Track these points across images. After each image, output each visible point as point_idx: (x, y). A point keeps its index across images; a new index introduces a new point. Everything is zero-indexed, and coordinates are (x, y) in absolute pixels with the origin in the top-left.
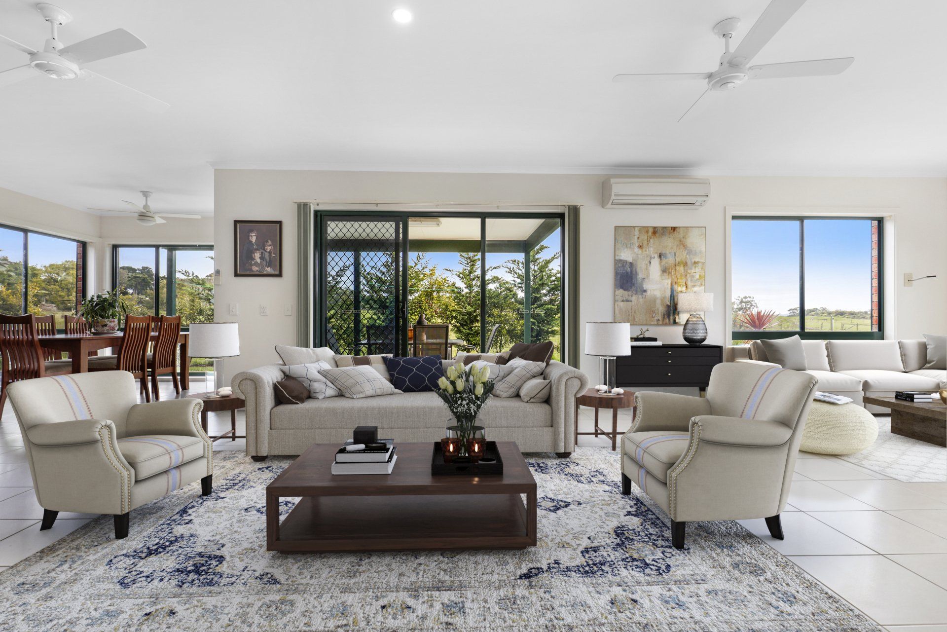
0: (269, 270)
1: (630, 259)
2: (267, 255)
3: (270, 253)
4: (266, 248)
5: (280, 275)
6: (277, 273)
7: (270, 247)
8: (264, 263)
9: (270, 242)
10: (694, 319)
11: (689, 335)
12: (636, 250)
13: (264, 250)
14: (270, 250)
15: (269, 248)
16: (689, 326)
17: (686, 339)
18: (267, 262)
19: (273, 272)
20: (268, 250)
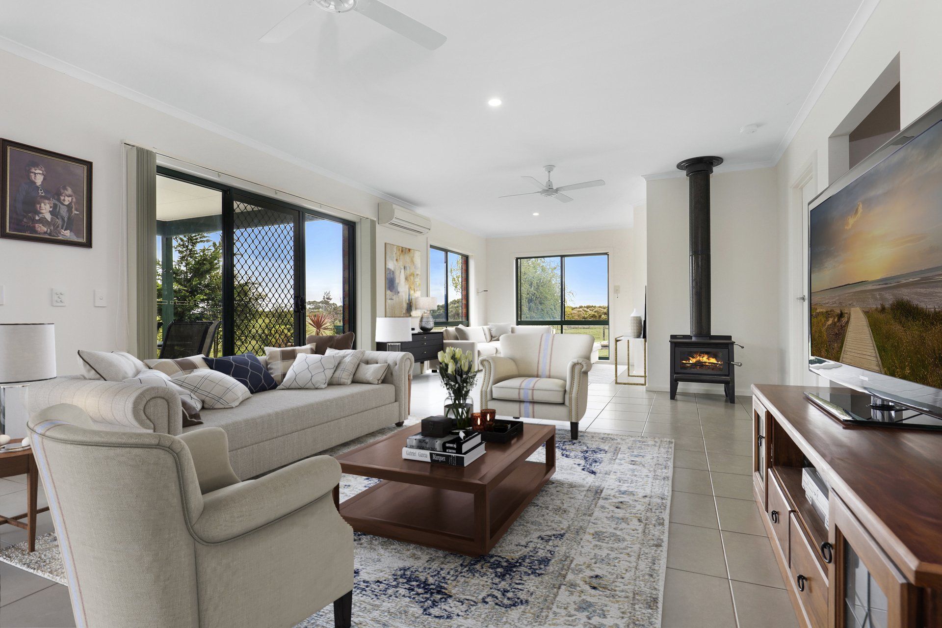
0: (67, 234)
1: (392, 269)
2: (64, 211)
3: (69, 207)
4: (62, 198)
5: (88, 244)
6: (85, 241)
7: (70, 199)
8: (60, 222)
9: (69, 191)
10: (426, 315)
11: (424, 325)
12: (395, 262)
13: (59, 200)
14: (70, 203)
15: (67, 200)
16: (424, 320)
17: (422, 328)
18: (63, 220)
19: (75, 239)
20: (67, 203)
